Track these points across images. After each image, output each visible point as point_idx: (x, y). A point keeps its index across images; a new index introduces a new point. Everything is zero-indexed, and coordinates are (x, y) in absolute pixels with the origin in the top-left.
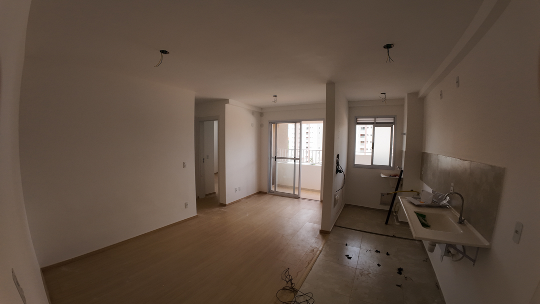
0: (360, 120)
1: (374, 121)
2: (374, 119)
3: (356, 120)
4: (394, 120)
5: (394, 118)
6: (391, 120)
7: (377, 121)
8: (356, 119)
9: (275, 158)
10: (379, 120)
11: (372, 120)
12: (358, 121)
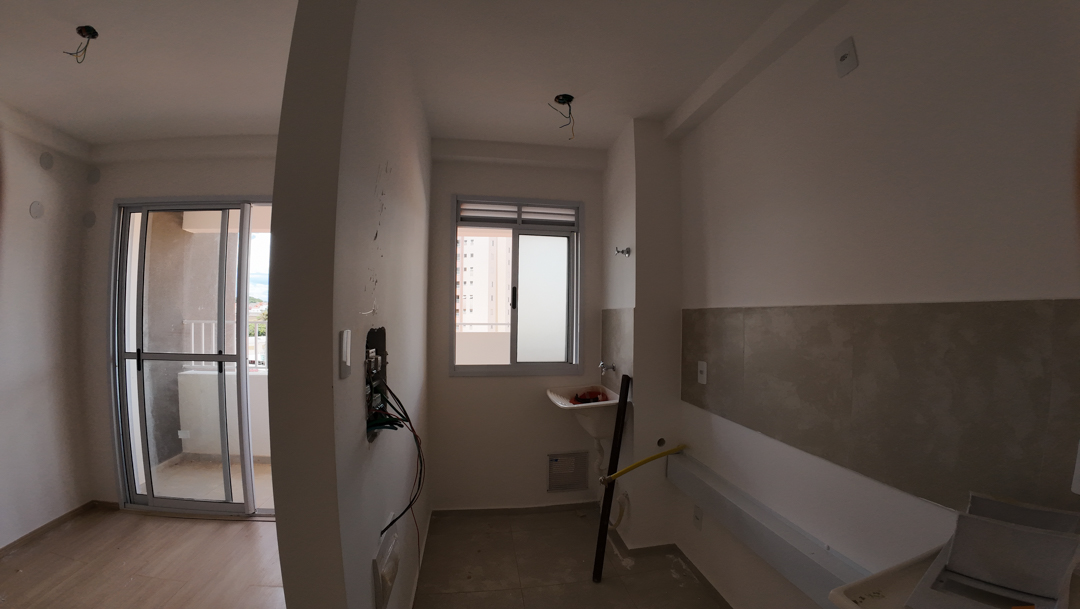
0: (471, 210)
1: (515, 216)
2: (515, 209)
3: (459, 210)
4: (577, 215)
5: (577, 209)
6: (566, 215)
7: (524, 216)
8: (459, 203)
9: (140, 357)
10: (532, 213)
11: (507, 211)
12: (465, 214)
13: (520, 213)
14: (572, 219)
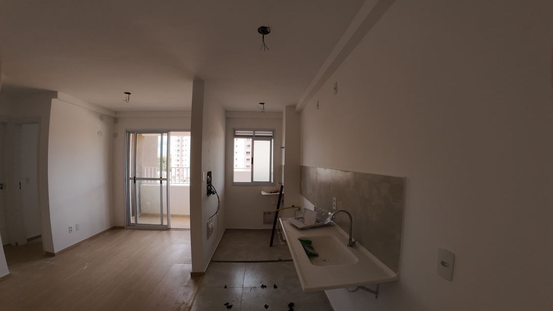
0: (238, 133)
1: (253, 134)
2: (253, 132)
3: (234, 133)
4: (273, 134)
5: (273, 132)
6: (270, 134)
7: (256, 134)
8: (234, 131)
9: (135, 179)
10: (258, 133)
11: (250, 133)
12: (237, 134)
13: (254, 133)
14: (272, 135)
